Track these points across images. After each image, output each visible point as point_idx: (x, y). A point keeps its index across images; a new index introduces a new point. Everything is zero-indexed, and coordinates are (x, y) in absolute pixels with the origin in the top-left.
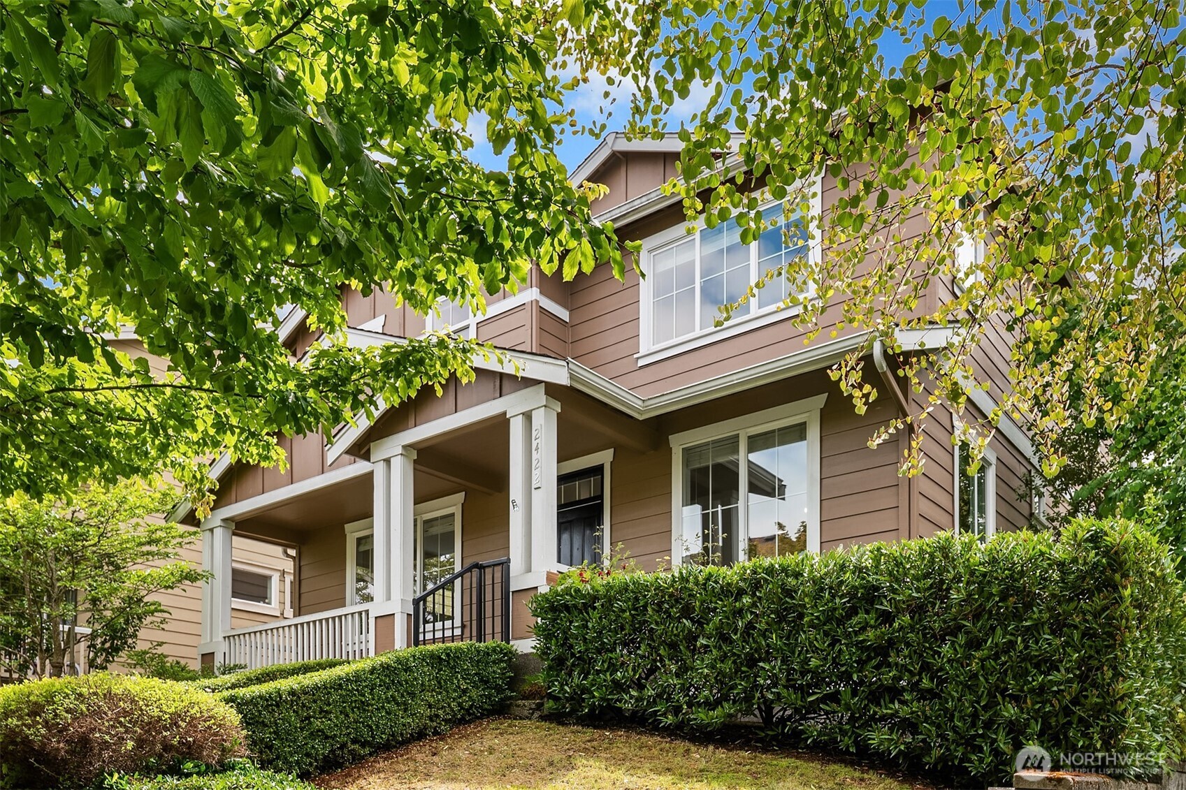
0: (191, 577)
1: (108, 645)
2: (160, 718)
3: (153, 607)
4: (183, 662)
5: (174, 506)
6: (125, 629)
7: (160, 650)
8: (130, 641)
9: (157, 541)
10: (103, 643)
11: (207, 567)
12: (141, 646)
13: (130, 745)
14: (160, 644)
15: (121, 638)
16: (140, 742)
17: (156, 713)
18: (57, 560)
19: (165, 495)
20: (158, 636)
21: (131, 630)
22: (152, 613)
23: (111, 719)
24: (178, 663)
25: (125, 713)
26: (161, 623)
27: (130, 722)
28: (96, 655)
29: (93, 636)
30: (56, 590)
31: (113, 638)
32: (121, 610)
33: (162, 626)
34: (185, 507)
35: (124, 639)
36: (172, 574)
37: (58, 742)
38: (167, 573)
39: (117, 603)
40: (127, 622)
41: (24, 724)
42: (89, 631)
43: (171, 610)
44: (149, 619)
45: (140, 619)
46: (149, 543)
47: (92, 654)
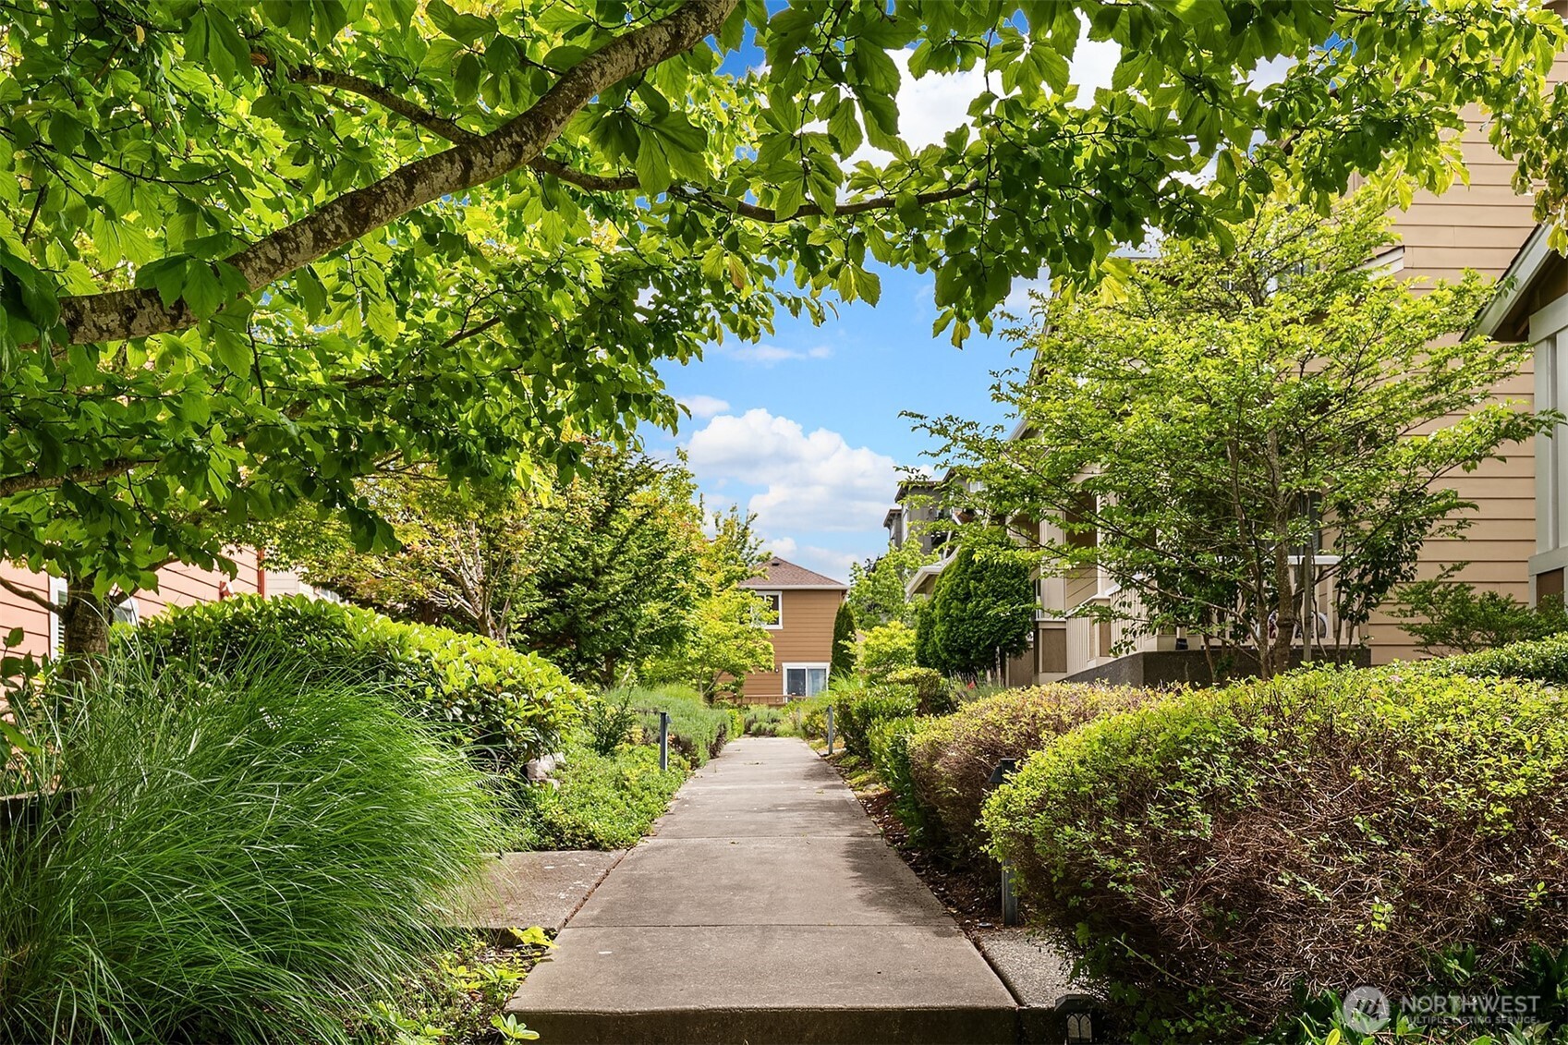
0: (1516, 430)
1: (1369, 578)
2: (1475, 819)
3: (1442, 503)
4: (1502, 593)
5: (1477, 315)
6: (1395, 548)
7: (1459, 577)
8: (1405, 567)
9: (1448, 381)
10: (1361, 577)
11: (1543, 403)
12: (1425, 573)
13: (1382, 912)
14: (1459, 566)
15: (1390, 564)
16: (1414, 901)
17: (1461, 798)
18: (1282, 451)
19: (1460, 293)
20: (1455, 552)
21: (1406, 549)
22: (1443, 511)
23: (1323, 828)
24: (1493, 597)
25: (1365, 798)
26: (1459, 527)
27: (1380, 827)
28: (1350, 599)
29: (1345, 567)
30: (1281, 500)
31: (1376, 566)
32: (1388, 517)
33: (1460, 532)
34: (1498, 310)
35: (1394, 565)
36: (1479, 431)
37: (1179, 898)
38: (1469, 430)
39: (1382, 504)
40: (1399, 536)
41: (1098, 844)
42: (1335, 559)
43: (1476, 502)
44: (1436, 525)
45: (1421, 527)
46: (1433, 389)
47: (1343, 597)
